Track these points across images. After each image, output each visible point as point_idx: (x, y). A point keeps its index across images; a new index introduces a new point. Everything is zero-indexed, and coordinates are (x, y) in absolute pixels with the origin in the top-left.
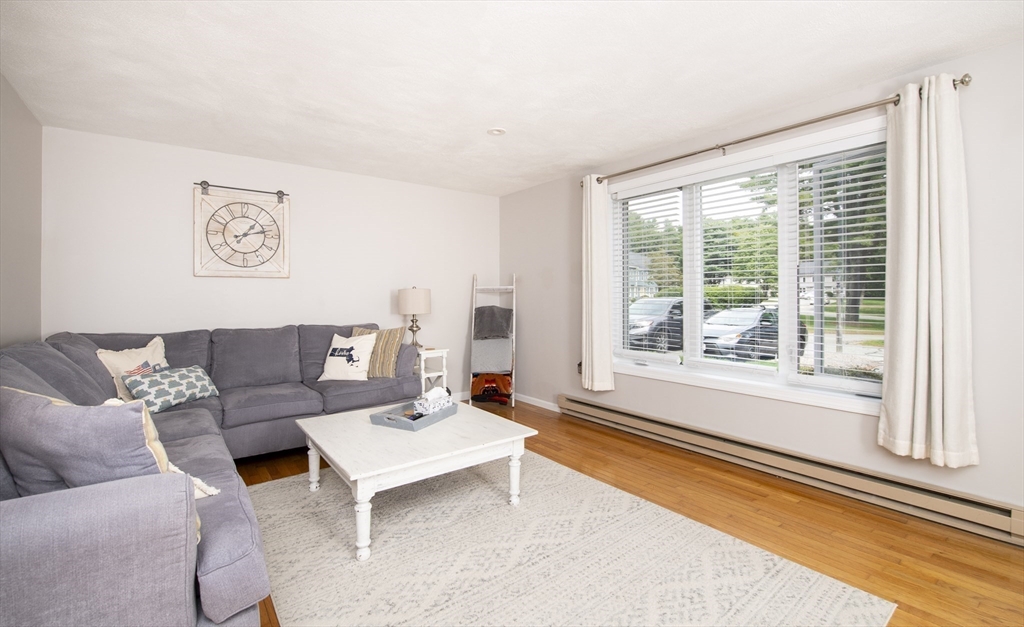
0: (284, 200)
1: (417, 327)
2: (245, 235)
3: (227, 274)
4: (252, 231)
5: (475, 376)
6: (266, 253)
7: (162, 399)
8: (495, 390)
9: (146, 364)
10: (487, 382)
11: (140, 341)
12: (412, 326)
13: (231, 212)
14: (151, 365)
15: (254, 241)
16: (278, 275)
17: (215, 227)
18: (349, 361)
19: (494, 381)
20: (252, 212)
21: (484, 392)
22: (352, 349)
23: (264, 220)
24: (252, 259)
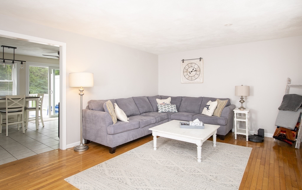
0: (201, 60)
1: (243, 101)
2: (192, 72)
3: (188, 82)
4: (193, 70)
5: (278, 127)
6: (196, 76)
7: (168, 110)
8: (285, 136)
9: (164, 103)
10: (282, 131)
11: (166, 98)
12: (241, 101)
13: (188, 66)
14: (165, 103)
15: (194, 73)
16: (199, 82)
17: (185, 71)
18: (207, 109)
19: (285, 132)
20: (193, 65)
21: (279, 136)
22: (209, 105)
23: (196, 67)
24: (193, 78)
